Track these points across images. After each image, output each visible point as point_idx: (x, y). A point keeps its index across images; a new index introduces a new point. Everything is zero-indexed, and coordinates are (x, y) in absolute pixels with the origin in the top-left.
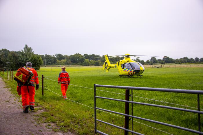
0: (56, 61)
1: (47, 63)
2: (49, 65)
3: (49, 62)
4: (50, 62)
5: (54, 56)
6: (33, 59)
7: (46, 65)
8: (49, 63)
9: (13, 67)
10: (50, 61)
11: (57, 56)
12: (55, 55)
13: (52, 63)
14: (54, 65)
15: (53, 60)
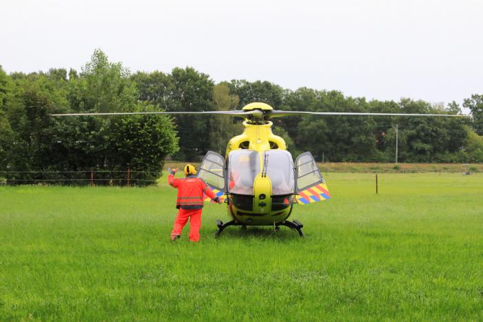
0: (464, 135)
1: (411, 148)
2: (420, 161)
3: (418, 145)
4: (426, 142)
5: (454, 106)
6: (121, 124)
7: (400, 160)
8: (423, 151)
9: (25, 168)
10: (428, 137)
11: (474, 110)
12: (467, 103)
13: (435, 150)
14: (451, 162)
15: (444, 131)
